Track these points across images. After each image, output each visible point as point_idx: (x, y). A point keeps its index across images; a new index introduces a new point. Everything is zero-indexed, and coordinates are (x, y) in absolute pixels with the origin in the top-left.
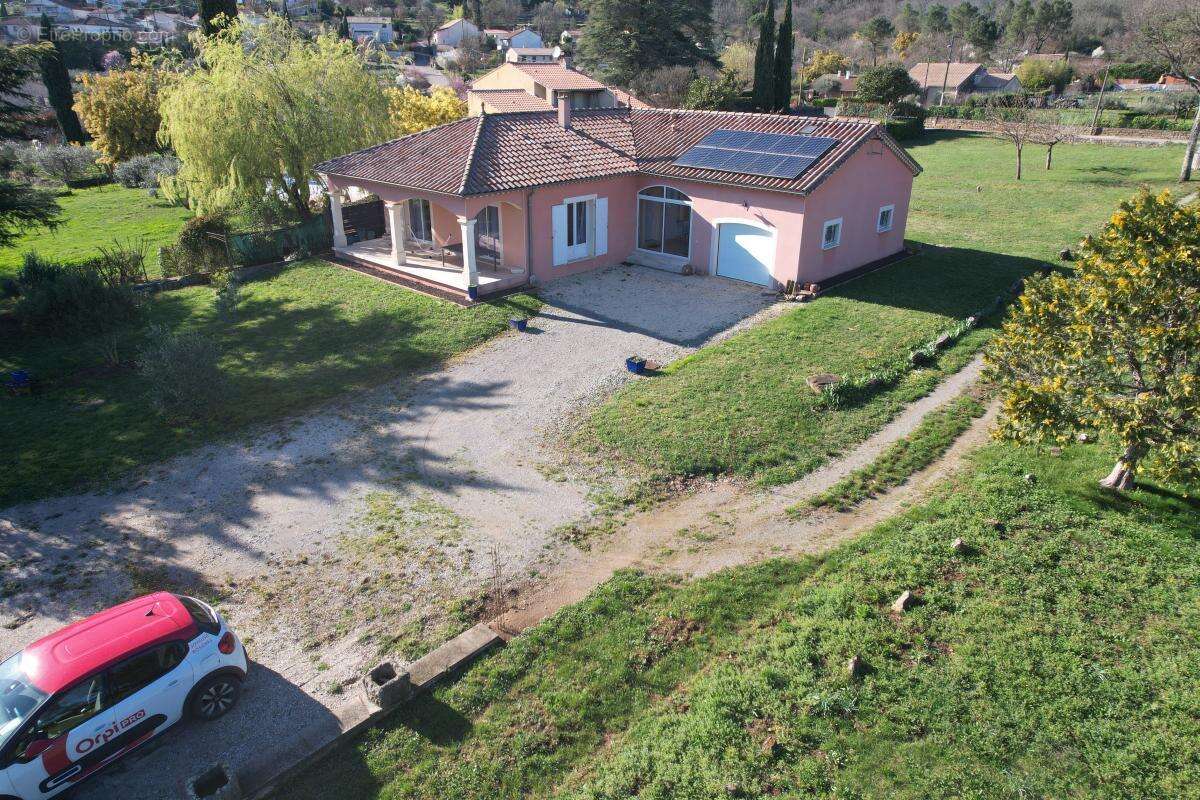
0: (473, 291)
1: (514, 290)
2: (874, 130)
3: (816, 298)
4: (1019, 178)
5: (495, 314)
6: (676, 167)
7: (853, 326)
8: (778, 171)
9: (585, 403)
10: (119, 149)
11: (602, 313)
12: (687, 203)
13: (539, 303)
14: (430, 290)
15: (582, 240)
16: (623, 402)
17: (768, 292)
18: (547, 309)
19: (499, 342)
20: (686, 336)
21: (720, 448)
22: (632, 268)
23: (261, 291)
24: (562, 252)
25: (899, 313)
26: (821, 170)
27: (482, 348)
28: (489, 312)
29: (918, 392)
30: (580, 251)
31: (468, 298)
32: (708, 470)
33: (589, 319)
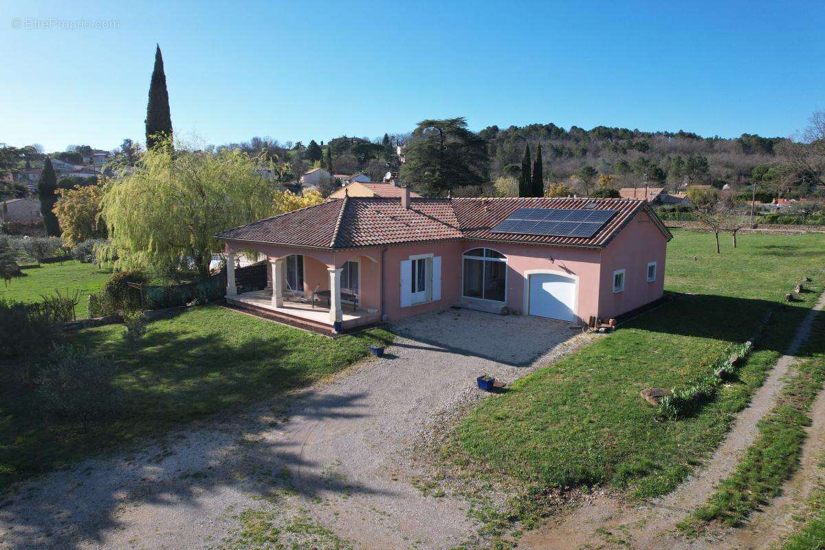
0: (339, 325)
1: (371, 325)
2: (642, 205)
3: (615, 330)
4: (719, 252)
5: (356, 343)
6: (493, 233)
7: (656, 349)
8: (577, 232)
9: (446, 418)
10: (79, 237)
11: (445, 343)
12: (502, 260)
13: (391, 335)
14: (301, 326)
15: (422, 288)
16: (482, 416)
17: (575, 326)
18: (399, 340)
19: (361, 366)
20: (520, 360)
21: (586, 458)
22: (460, 310)
23: (163, 326)
24: (408, 297)
25: (687, 340)
26: (610, 232)
27: (347, 370)
28: (352, 342)
29: (738, 403)
30: (420, 297)
31: (334, 331)
32: (582, 482)
33: (435, 347)
